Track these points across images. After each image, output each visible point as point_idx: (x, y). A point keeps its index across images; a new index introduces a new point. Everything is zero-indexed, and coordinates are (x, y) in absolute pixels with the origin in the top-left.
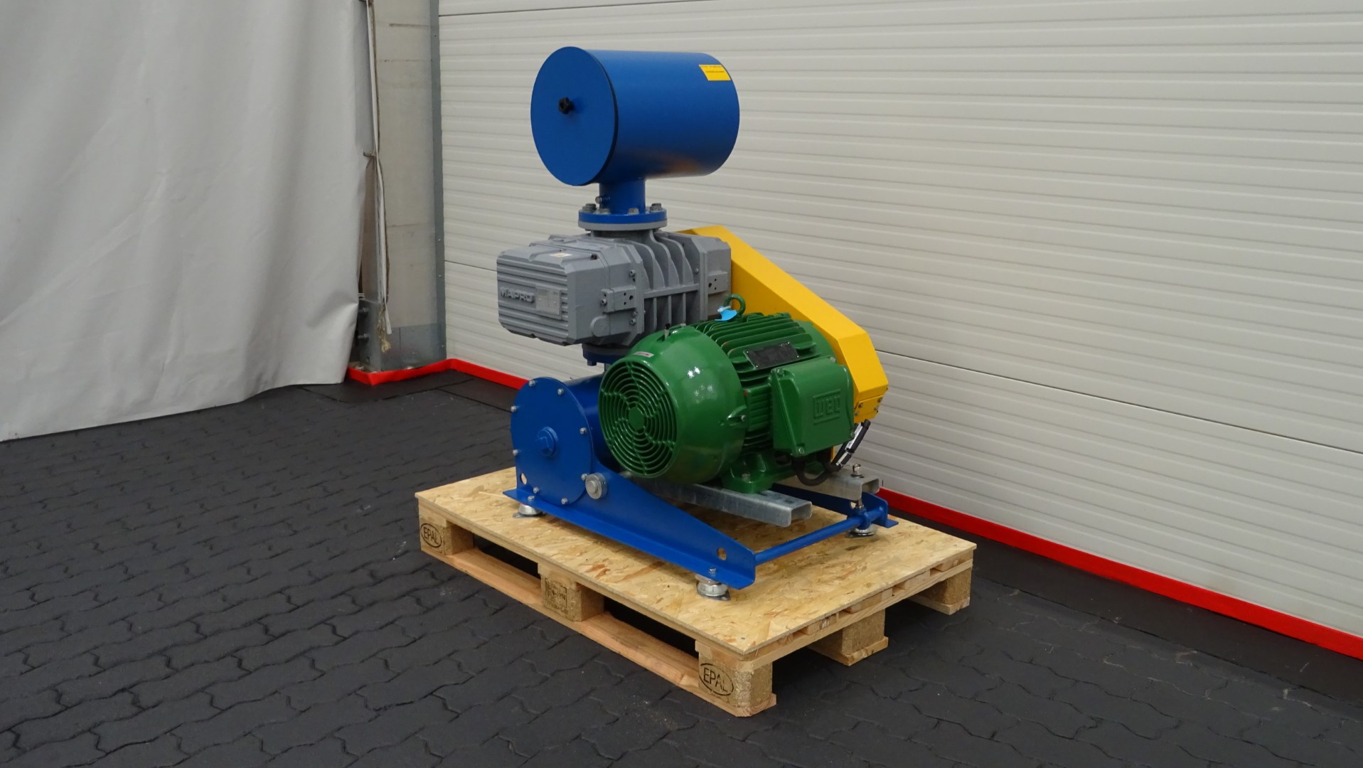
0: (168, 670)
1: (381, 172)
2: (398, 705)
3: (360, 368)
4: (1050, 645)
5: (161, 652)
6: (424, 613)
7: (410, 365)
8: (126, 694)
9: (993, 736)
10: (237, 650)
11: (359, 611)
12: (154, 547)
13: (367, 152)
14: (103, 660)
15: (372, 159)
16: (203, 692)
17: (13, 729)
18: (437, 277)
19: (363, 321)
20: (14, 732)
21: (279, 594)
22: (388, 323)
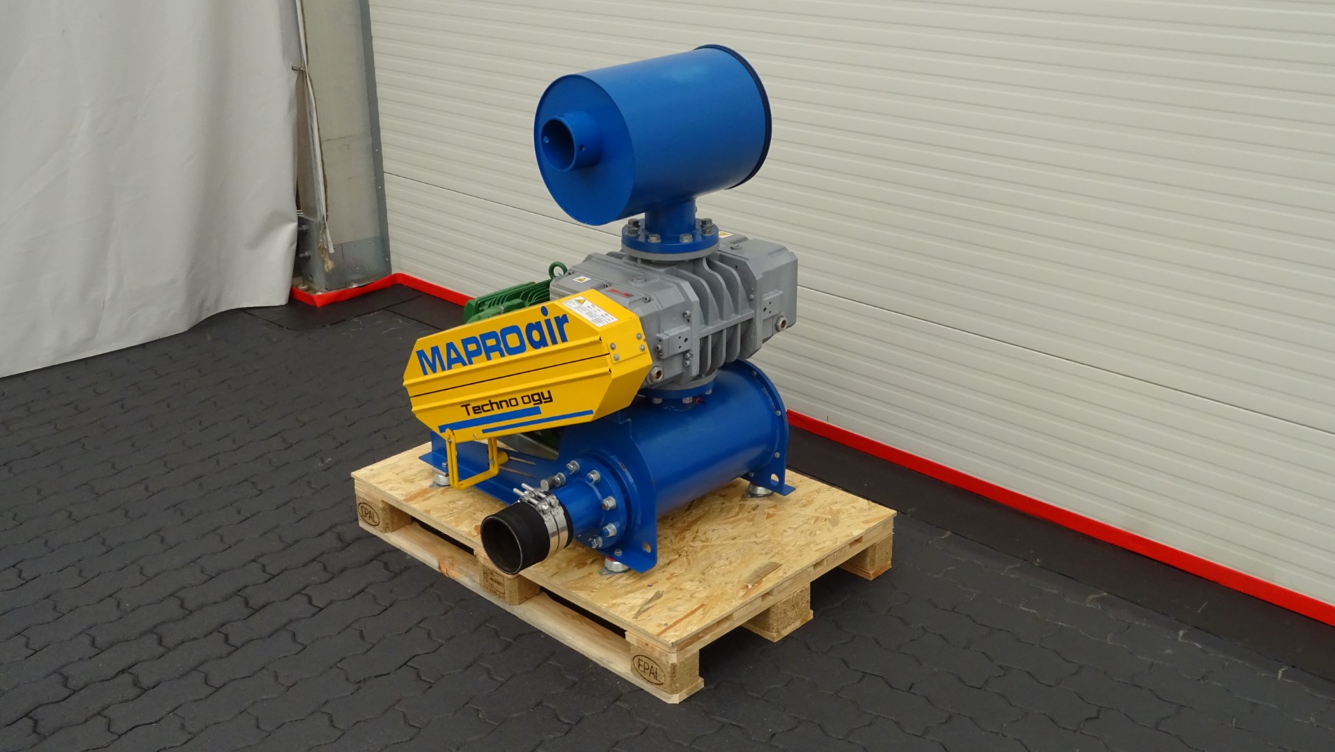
0: (161, 649)
1: (312, 87)
2: (376, 677)
3: (303, 287)
4: (972, 590)
5: (152, 630)
6: (393, 578)
7: (356, 282)
8: (126, 675)
9: (910, 688)
10: (222, 625)
11: (332, 578)
12: (126, 514)
13: (296, 66)
14: (99, 641)
15: (301, 74)
16: (196, 670)
17: (30, 715)
18: (377, 188)
19: (303, 239)
20: (31, 718)
21: (254, 563)
22: (329, 241)
